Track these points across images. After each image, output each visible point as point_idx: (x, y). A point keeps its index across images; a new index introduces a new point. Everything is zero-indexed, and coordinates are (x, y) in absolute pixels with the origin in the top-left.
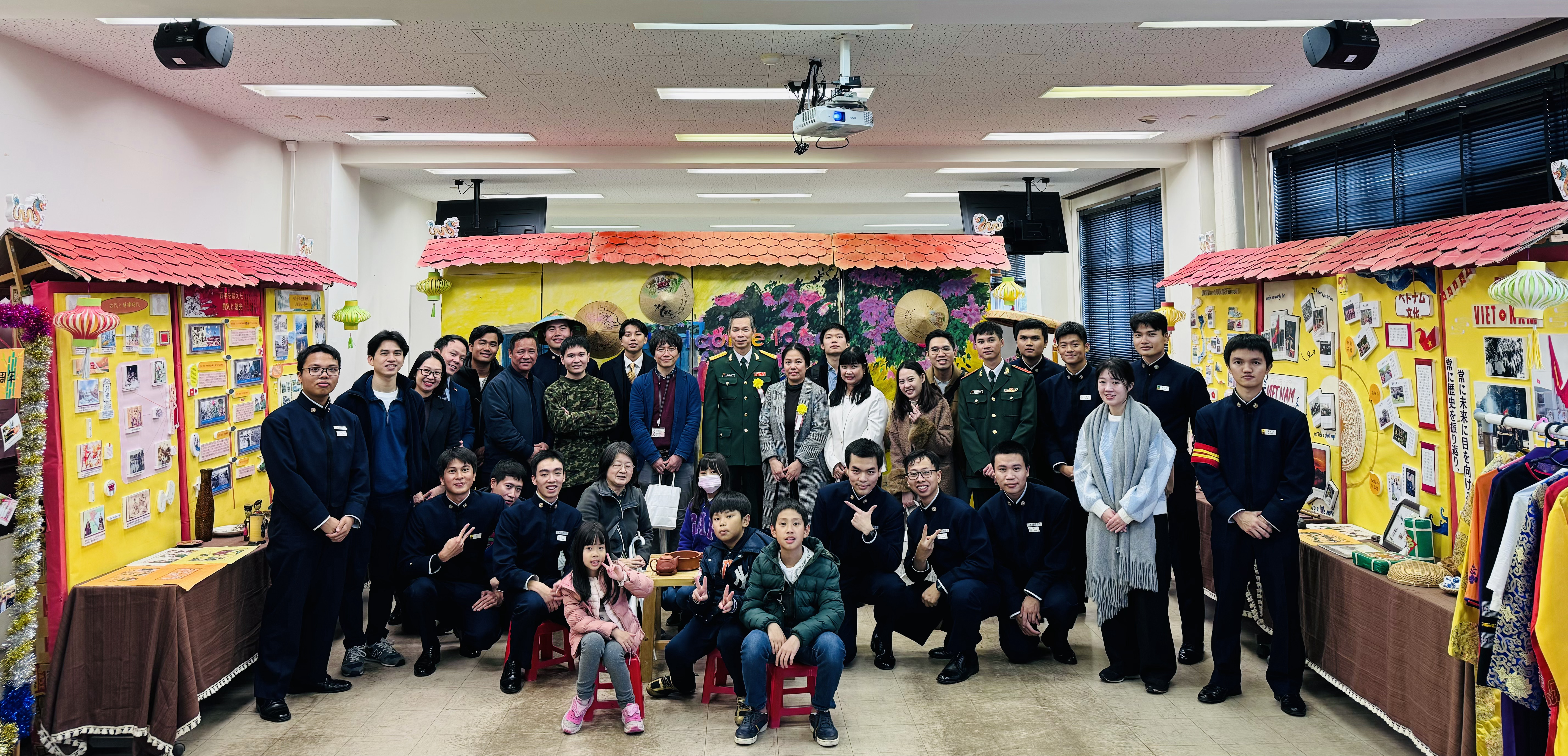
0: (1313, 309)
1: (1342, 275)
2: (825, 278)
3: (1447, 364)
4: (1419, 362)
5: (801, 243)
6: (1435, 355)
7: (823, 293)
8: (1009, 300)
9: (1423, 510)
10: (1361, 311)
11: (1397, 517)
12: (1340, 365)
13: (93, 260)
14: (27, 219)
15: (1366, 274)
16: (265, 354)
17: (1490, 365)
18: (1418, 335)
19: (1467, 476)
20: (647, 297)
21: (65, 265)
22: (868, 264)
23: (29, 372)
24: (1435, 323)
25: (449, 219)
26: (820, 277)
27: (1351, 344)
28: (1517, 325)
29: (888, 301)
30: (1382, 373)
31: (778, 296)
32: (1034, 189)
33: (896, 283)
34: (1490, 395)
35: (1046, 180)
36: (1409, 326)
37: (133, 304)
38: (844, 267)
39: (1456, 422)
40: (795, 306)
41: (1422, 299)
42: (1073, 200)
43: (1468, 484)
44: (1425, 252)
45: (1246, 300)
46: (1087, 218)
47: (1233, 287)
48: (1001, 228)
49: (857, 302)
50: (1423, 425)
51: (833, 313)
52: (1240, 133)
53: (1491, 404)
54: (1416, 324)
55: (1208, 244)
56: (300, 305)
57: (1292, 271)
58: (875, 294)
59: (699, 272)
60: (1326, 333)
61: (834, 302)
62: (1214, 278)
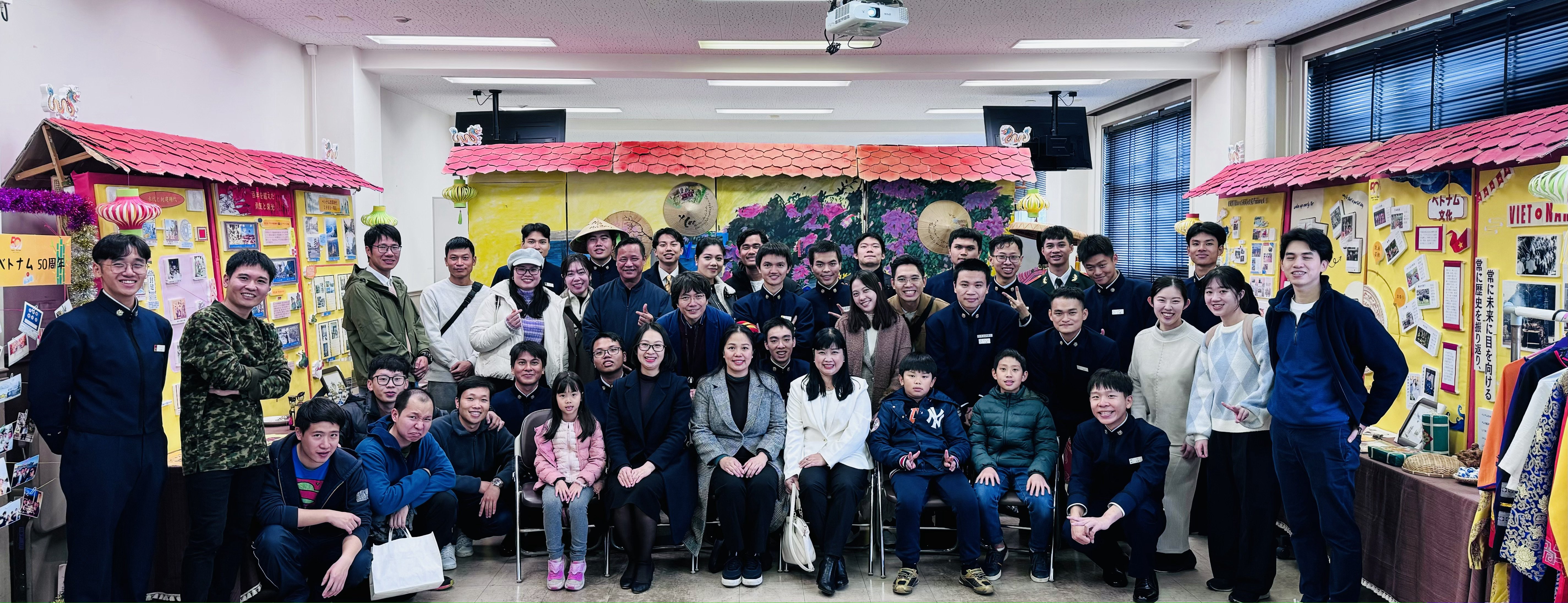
0: (1342, 216)
1: (1374, 181)
2: (849, 190)
3: (1476, 264)
4: (1448, 264)
5: (825, 155)
6: (1465, 257)
7: (846, 205)
8: (1033, 213)
9: (1440, 407)
10: (1392, 216)
11: (1413, 416)
12: (1366, 271)
13: (129, 152)
14: (62, 110)
15: (1401, 177)
16: (298, 255)
17: (1521, 264)
18: (1449, 237)
19: (1488, 373)
20: (670, 207)
21: (104, 156)
22: (892, 175)
23: (77, 260)
24: (1468, 224)
25: (471, 126)
26: (843, 189)
27: (1379, 249)
28: (1553, 223)
29: (911, 213)
30: (1409, 277)
31: (801, 208)
32: (1060, 104)
33: (920, 195)
34: (1519, 293)
35: (1073, 94)
36: (1441, 229)
37: (171, 199)
38: (868, 178)
39: (1481, 321)
40: (818, 218)
41: (1456, 201)
42: (1098, 117)
43: (1488, 381)
44: (1465, 151)
45: (1274, 209)
46: (1112, 134)
47: (1261, 197)
48: (1027, 140)
49: (881, 214)
50: (1447, 327)
51: (856, 225)
52: (1276, 41)
53: (1519, 299)
54: (1448, 226)
55: (1237, 154)
56: (328, 208)
57: (1324, 176)
58: (899, 206)
59: (723, 182)
60: (1354, 239)
61: (857, 214)
62: (1243, 187)
